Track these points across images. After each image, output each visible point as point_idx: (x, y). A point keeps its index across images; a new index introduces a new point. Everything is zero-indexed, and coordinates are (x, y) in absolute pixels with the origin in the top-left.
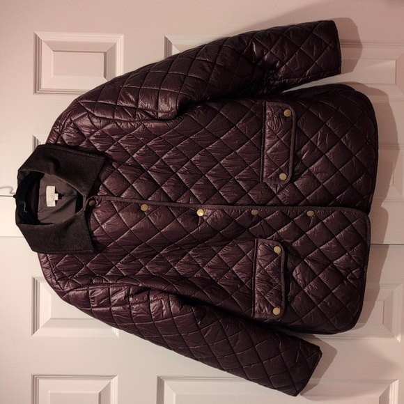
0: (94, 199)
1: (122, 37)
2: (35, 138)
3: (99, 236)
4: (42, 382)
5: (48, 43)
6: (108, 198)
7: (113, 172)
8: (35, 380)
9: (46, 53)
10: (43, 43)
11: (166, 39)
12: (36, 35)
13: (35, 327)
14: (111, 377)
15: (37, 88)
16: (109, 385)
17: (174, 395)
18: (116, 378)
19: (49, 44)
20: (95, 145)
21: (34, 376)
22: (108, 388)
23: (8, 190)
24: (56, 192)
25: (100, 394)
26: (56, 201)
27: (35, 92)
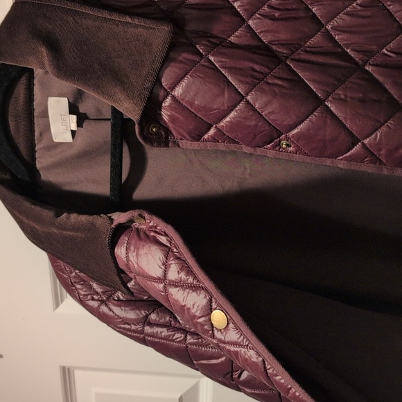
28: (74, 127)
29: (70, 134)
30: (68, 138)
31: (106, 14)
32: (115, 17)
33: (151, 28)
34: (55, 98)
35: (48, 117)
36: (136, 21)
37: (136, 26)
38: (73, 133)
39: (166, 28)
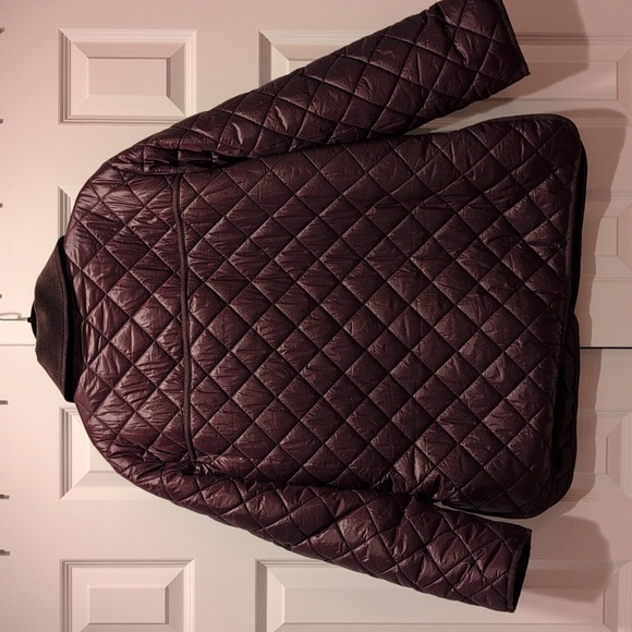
1: (194, 34)
2: (61, 191)
4: (76, 572)
5: (80, 46)
8: (65, 568)
9: (78, 61)
10: (73, 47)
11: (262, 36)
12: (62, 34)
13: (65, 486)
14: (184, 562)
15: (64, 115)
16: (181, 574)
17: (283, 588)
18: (192, 563)
19: (82, 47)
21: (63, 562)
22: (179, 580)
25: (167, 589)
27: (62, 121)
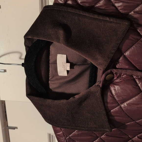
0: (111, 73)
3: (117, 116)
6: (129, 72)
7: (138, 40)
20: (117, 5)
23: (18, 55)
24: (67, 61)
26: (68, 72)
28: (68, 69)
29: (66, 72)
30: (65, 74)
31: (96, 16)
32: (101, 18)
33: (119, 23)
34: (60, 55)
35: (56, 64)
36: (111, 20)
37: (111, 22)
38: (68, 71)
39: (127, 23)
